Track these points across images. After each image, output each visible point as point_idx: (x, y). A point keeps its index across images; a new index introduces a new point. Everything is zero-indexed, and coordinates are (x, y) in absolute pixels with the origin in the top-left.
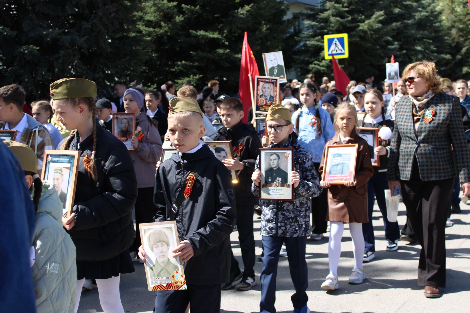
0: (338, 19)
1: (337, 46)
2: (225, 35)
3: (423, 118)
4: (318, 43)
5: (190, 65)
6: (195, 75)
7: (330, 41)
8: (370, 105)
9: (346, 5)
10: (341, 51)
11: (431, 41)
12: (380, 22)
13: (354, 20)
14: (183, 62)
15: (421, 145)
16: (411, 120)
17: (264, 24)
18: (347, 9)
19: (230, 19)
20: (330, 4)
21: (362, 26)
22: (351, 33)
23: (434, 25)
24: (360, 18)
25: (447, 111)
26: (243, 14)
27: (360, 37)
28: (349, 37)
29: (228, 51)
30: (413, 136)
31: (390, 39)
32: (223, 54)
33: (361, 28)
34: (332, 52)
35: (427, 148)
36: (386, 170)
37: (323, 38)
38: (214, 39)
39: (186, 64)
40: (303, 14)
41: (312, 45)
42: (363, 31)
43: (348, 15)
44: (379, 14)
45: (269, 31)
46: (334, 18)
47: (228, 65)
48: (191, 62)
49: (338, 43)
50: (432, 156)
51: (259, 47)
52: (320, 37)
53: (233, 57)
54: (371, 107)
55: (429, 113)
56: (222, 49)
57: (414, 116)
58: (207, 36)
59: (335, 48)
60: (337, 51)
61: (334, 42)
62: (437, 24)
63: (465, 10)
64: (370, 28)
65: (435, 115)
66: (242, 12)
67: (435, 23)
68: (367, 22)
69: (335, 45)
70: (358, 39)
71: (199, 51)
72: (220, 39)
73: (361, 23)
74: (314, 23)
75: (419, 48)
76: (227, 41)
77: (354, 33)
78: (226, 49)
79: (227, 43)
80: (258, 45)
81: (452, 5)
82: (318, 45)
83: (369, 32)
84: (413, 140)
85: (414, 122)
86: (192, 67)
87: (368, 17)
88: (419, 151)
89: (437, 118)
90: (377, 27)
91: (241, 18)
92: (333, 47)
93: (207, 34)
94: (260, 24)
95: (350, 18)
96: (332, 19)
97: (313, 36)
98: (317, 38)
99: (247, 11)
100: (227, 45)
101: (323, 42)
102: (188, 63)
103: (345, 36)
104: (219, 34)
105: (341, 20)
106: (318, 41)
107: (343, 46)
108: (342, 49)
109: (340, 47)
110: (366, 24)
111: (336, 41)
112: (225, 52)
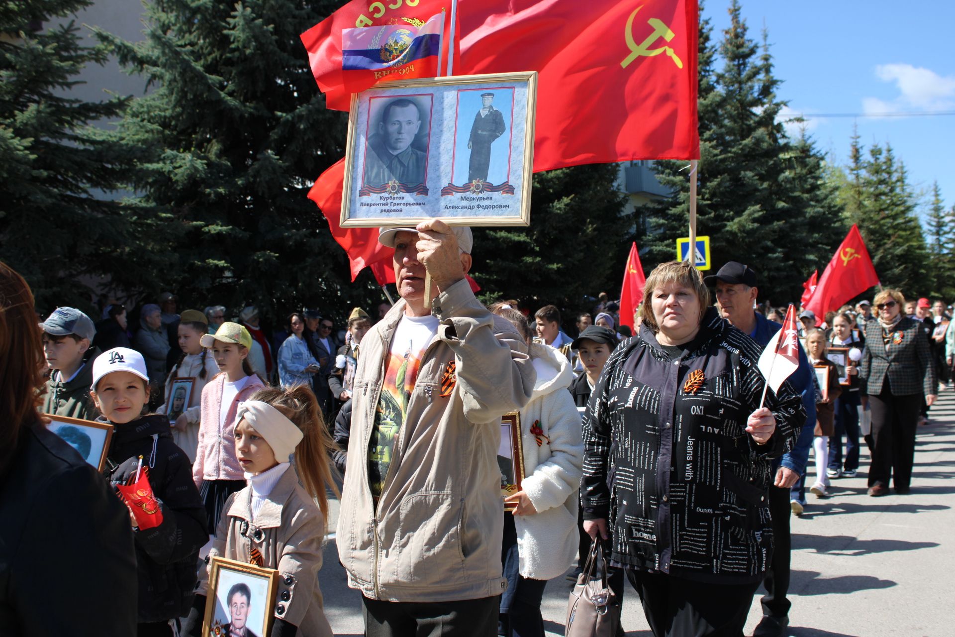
1: (695, 253)
2: (535, 237)
3: (893, 340)
4: (668, 249)
5: (485, 279)
6: (492, 292)
7: (685, 247)
8: (839, 328)
9: (707, 196)
10: (701, 260)
11: (829, 248)
12: (754, 220)
13: (718, 218)
14: (477, 274)
15: (893, 364)
16: (882, 342)
17: (590, 223)
18: (709, 202)
20: (685, 195)
21: (730, 225)
22: (715, 236)
23: (833, 225)
24: (727, 214)
25: (913, 334)
26: (560, 209)
27: (727, 241)
28: (711, 241)
29: (538, 259)
30: (884, 356)
31: (769, 243)
32: (532, 264)
33: (728, 228)
35: (898, 367)
36: (857, 389)
37: (675, 242)
38: (519, 242)
39: (480, 278)
40: (648, 209)
41: (660, 251)
42: (731, 233)
43: (710, 210)
44: (754, 210)
45: (596, 233)
47: (539, 279)
48: (487, 274)
49: (696, 249)
50: (902, 374)
51: (582, 254)
52: (671, 240)
53: (546, 268)
54: (840, 330)
55: (897, 336)
56: (529, 256)
57: (884, 338)
58: (510, 238)
59: (692, 257)
61: (691, 248)
62: (837, 224)
63: (878, 204)
64: (742, 229)
65: (903, 337)
66: (558, 206)
67: (835, 222)
68: (736, 220)
69: (691, 251)
70: (724, 244)
71: (498, 259)
72: (528, 243)
73: (729, 221)
74: (662, 221)
75: (811, 257)
76: (537, 246)
77: (719, 235)
78: (536, 257)
79: (537, 249)
80: (581, 251)
81: (859, 197)
82: (669, 251)
83: (739, 234)
84: (885, 359)
85: (886, 344)
86: (488, 281)
87: (739, 213)
88: (890, 369)
89: (905, 340)
90: (751, 227)
91: (557, 214)
92: (689, 255)
93: (509, 235)
94: (584, 222)
95: (712, 215)
97: (662, 239)
98: (667, 242)
99: (566, 205)
100: (537, 251)
101: (675, 248)
102: (484, 276)
103: (706, 239)
104: (527, 235)
105: (701, 217)
106: (667, 246)
107: (703, 254)
108: (702, 258)
109: (699, 255)
110: (735, 222)
111: (693, 247)
112: (535, 261)
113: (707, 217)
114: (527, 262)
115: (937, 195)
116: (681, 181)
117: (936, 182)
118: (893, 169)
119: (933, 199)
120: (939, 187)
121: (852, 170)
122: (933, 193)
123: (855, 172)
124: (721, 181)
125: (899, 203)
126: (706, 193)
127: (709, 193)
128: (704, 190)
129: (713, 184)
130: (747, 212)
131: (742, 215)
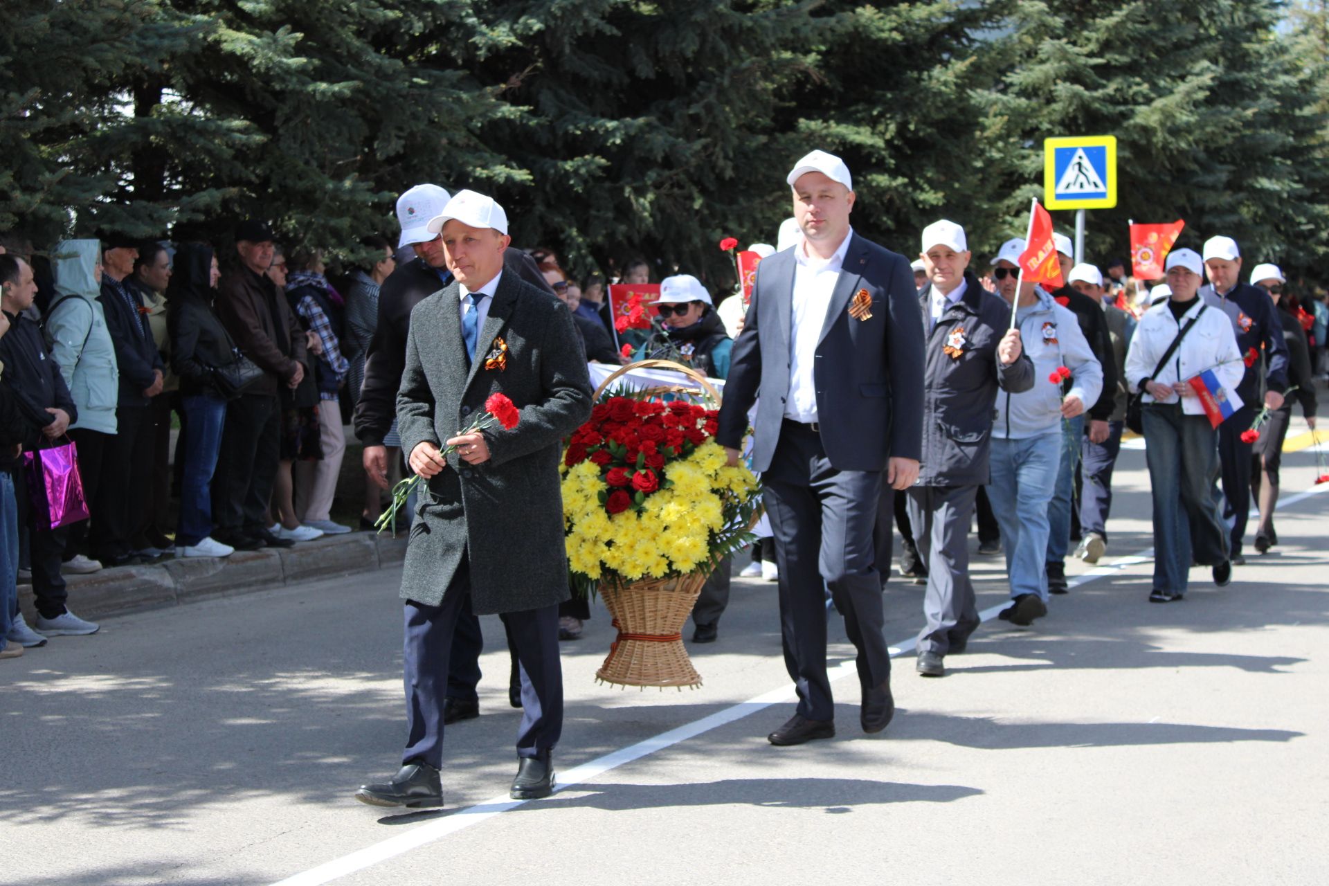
0: (1077, 87)
1: (1084, 170)
2: (888, 136)
7: (1064, 157)
9: (1093, 47)
10: (1096, 185)
13: (1120, 96)
19: (906, 94)
20: (1053, 45)
21: (1142, 113)
22: (1121, 134)
23: (1299, 112)
24: (1135, 88)
26: (945, 84)
27: (1134, 146)
28: (1121, 144)
29: (901, 180)
32: (889, 188)
33: (1139, 120)
34: (1067, 187)
37: (1039, 146)
42: (1146, 131)
43: (1102, 79)
44: (1199, 83)
46: (1068, 84)
49: (1086, 163)
56: (882, 174)
58: (843, 137)
59: (1078, 176)
60: (1082, 186)
61: (1075, 160)
62: (1307, 111)
64: (1167, 123)
66: (943, 79)
67: (1305, 106)
68: (1159, 103)
69: (1077, 167)
70: (1127, 154)
73: (1139, 104)
76: (892, 155)
78: (893, 175)
79: (893, 160)
83: (1159, 134)
87: (1163, 89)
91: (940, 93)
92: (1071, 173)
93: (843, 130)
95: (1110, 89)
96: (1063, 89)
99: (955, 75)
100: (893, 165)
103: (1108, 142)
104: (873, 133)
105: (1087, 93)
107: (1102, 173)
108: (1099, 183)
109: (1093, 175)
110: (1156, 108)
111: (1080, 157)
112: (894, 184)
113: (1099, 93)
114: (878, 186)
116: (1041, 12)
124: (1127, 16)
126: (1088, 40)
127: (1098, 40)
128: (1085, 33)
129: (1110, 21)
130: (1182, 87)
131: (1171, 92)
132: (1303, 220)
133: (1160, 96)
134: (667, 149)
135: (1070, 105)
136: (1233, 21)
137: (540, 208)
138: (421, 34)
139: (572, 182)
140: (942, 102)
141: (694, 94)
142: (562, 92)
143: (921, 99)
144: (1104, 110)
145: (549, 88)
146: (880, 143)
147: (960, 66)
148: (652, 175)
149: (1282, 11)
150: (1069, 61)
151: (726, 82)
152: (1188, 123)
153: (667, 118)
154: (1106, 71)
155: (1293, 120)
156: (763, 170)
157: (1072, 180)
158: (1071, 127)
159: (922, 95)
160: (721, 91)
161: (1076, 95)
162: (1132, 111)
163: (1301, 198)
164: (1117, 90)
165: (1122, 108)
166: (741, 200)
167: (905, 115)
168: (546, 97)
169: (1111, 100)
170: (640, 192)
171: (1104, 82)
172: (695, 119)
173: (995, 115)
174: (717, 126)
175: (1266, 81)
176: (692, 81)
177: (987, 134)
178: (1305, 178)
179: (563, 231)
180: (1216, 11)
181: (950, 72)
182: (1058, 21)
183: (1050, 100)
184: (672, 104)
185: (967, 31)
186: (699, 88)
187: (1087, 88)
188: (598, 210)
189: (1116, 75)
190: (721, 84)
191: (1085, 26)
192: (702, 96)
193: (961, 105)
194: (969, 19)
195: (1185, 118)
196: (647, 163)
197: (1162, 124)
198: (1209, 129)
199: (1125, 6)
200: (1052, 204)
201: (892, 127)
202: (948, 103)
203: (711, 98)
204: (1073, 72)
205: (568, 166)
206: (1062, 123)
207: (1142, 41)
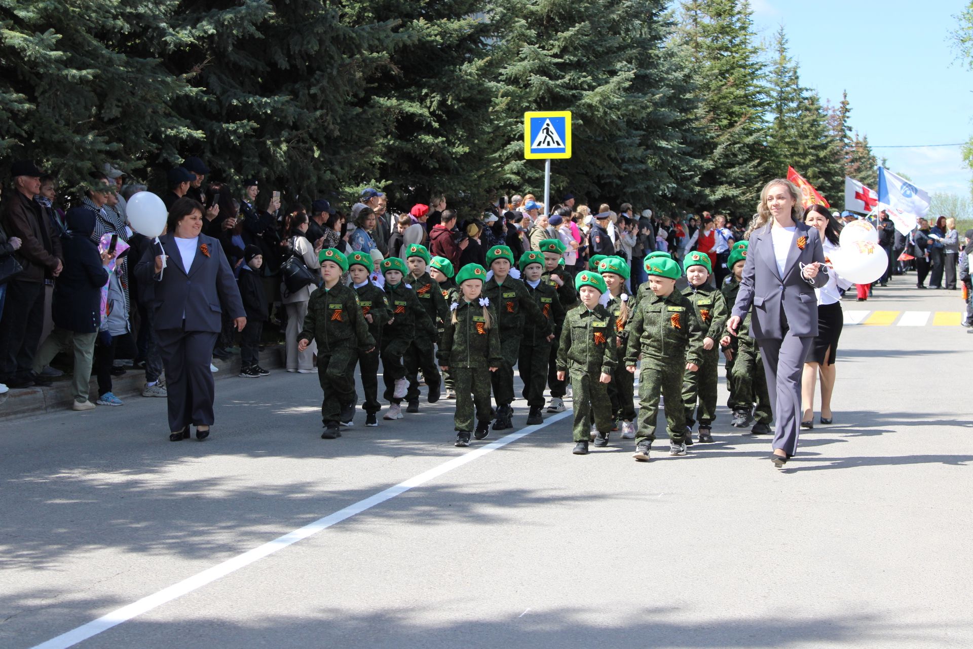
0: (545, 78)
1: (550, 133)
2: (432, 110)
6: (378, 179)
7: (537, 125)
9: (556, 50)
10: (558, 144)
13: (573, 84)
18: (560, 60)
19: (444, 80)
20: (530, 48)
21: (588, 96)
23: (685, 96)
24: (582, 79)
26: (470, 74)
27: (583, 117)
28: (573, 118)
29: (440, 139)
32: (433, 145)
33: (586, 100)
34: (539, 144)
37: (522, 116)
38: (413, 115)
42: (590, 106)
43: (559, 73)
46: (538, 76)
47: (437, 166)
49: (551, 128)
53: (449, 152)
56: (429, 134)
58: (403, 109)
59: (546, 137)
60: (549, 143)
61: (545, 126)
62: (688, 96)
64: (604, 102)
66: (468, 70)
67: (688, 93)
68: (599, 89)
69: (545, 131)
70: (581, 122)
72: (424, 116)
73: (585, 90)
78: (436, 136)
79: (436, 125)
83: (600, 110)
92: (541, 136)
93: (401, 104)
95: (566, 79)
96: (535, 79)
99: (479, 69)
100: (437, 129)
103: (567, 115)
104: (422, 106)
105: (550, 81)
107: (562, 136)
108: (560, 142)
109: (556, 137)
110: (597, 92)
111: (548, 125)
112: (436, 141)
113: (559, 82)
114: (426, 143)
115: (782, 50)
116: (522, 27)
117: (782, 30)
118: (736, 10)
119: (777, 56)
120: (786, 37)
121: (688, 9)
122: (777, 47)
123: (693, 13)
124: (578, 31)
125: (741, 62)
126: (553, 46)
127: (559, 46)
128: (551, 42)
129: (567, 34)
130: (615, 79)
131: (607, 82)
132: (685, 168)
133: (599, 85)
134: (296, 117)
135: (540, 89)
136: (641, 34)
137: (208, 155)
138: (129, 32)
139: (232, 138)
140: (468, 86)
141: (313, 80)
142: (224, 77)
143: (454, 84)
144: (562, 93)
145: (215, 74)
146: (427, 114)
147: (480, 63)
148: (285, 134)
149: (673, 29)
150: (539, 59)
151: (335, 72)
152: (617, 102)
153: (295, 94)
154: (563, 67)
155: (680, 101)
156: (356, 132)
157: (543, 141)
158: (542, 105)
159: (455, 82)
160: (331, 79)
161: (543, 83)
162: (582, 95)
163: (685, 154)
164: (570, 80)
165: (574, 92)
166: (342, 152)
167: (443, 95)
168: (213, 79)
169: (567, 86)
170: (277, 144)
171: (563, 74)
172: (314, 97)
173: (502, 97)
174: (328, 102)
175: (665, 76)
176: (311, 71)
177: (497, 108)
178: (688, 140)
179: (225, 171)
180: (630, 28)
181: (474, 67)
182: (533, 33)
183: (527, 85)
184: (297, 86)
185: (482, 38)
186: (316, 76)
187: (551, 79)
188: (248, 158)
189: (571, 70)
190: (331, 73)
191: (550, 37)
192: (318, 81)
193: (480, 88)
194: (483, 30)
195: (616, 100)
196: (281, 126)
197: (601, 102)
198: (631, 107)
199: (577, 25)
200: (528, 155)
201: (435, 103)
202: (471, 87)
203: (325, 83)
204: (542, 67)
205: (232, 126)
206: (535, 101)
207: (587, 48)
